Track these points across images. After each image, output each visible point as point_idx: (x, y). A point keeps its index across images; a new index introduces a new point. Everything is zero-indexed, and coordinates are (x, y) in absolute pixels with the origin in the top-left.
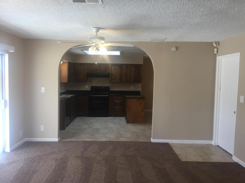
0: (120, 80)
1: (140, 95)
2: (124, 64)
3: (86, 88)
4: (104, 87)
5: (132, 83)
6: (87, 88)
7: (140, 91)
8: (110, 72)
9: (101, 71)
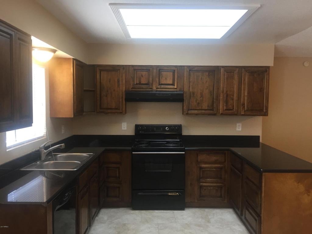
0: (210, 110)
1: (258, 147)
2: (223, 67)
3: (123, 129)
4: (170, 126)
5: (242, 115)
6: (126, 129)
7: (259, 137)
8: (186, 89)
9: (162, 86)
